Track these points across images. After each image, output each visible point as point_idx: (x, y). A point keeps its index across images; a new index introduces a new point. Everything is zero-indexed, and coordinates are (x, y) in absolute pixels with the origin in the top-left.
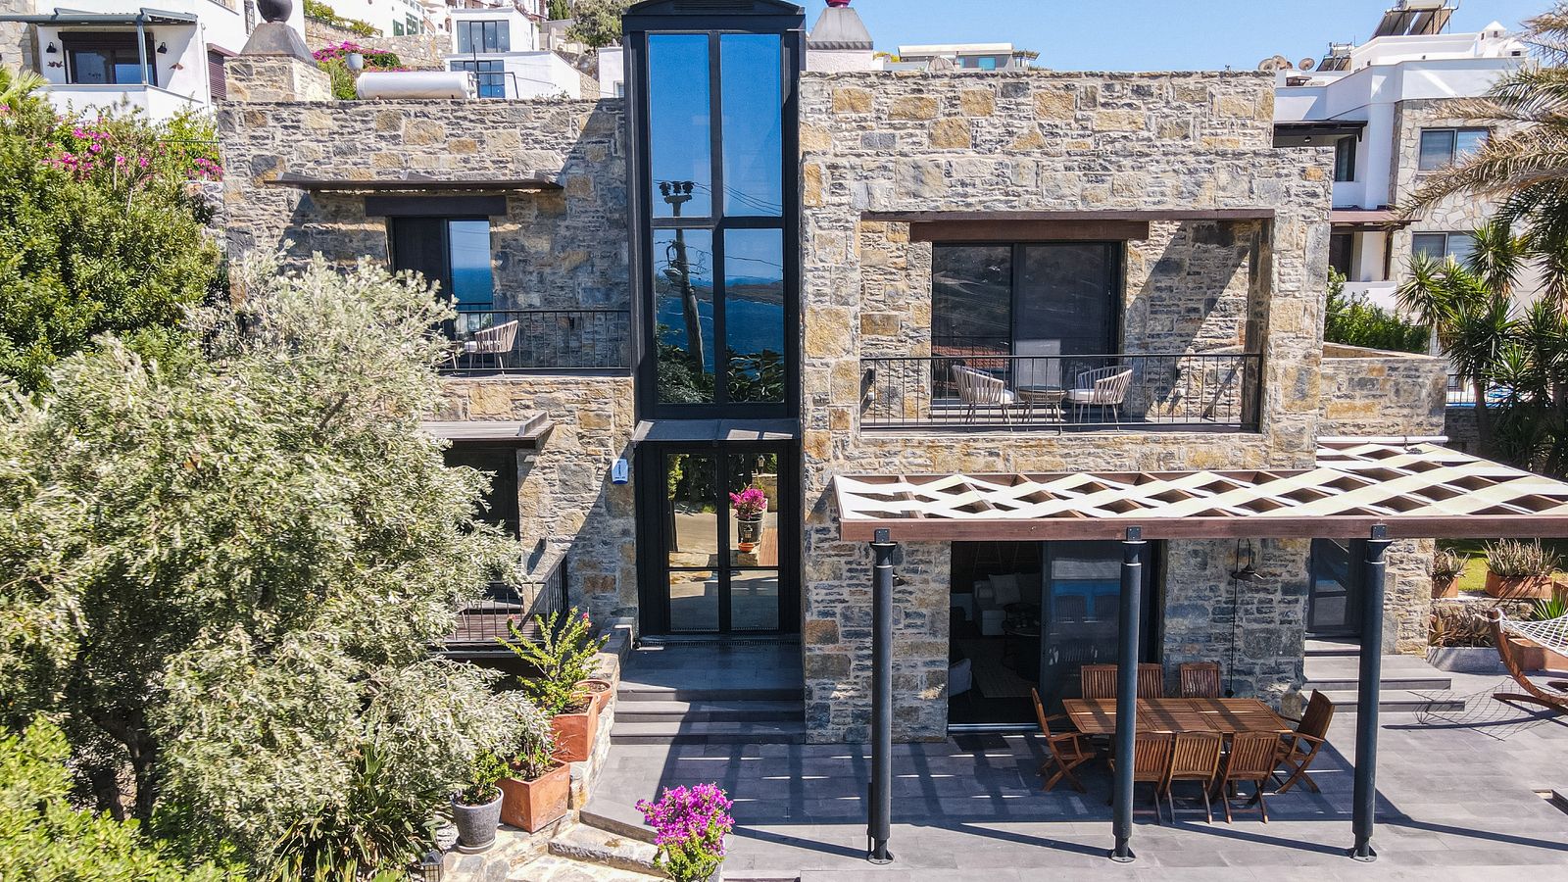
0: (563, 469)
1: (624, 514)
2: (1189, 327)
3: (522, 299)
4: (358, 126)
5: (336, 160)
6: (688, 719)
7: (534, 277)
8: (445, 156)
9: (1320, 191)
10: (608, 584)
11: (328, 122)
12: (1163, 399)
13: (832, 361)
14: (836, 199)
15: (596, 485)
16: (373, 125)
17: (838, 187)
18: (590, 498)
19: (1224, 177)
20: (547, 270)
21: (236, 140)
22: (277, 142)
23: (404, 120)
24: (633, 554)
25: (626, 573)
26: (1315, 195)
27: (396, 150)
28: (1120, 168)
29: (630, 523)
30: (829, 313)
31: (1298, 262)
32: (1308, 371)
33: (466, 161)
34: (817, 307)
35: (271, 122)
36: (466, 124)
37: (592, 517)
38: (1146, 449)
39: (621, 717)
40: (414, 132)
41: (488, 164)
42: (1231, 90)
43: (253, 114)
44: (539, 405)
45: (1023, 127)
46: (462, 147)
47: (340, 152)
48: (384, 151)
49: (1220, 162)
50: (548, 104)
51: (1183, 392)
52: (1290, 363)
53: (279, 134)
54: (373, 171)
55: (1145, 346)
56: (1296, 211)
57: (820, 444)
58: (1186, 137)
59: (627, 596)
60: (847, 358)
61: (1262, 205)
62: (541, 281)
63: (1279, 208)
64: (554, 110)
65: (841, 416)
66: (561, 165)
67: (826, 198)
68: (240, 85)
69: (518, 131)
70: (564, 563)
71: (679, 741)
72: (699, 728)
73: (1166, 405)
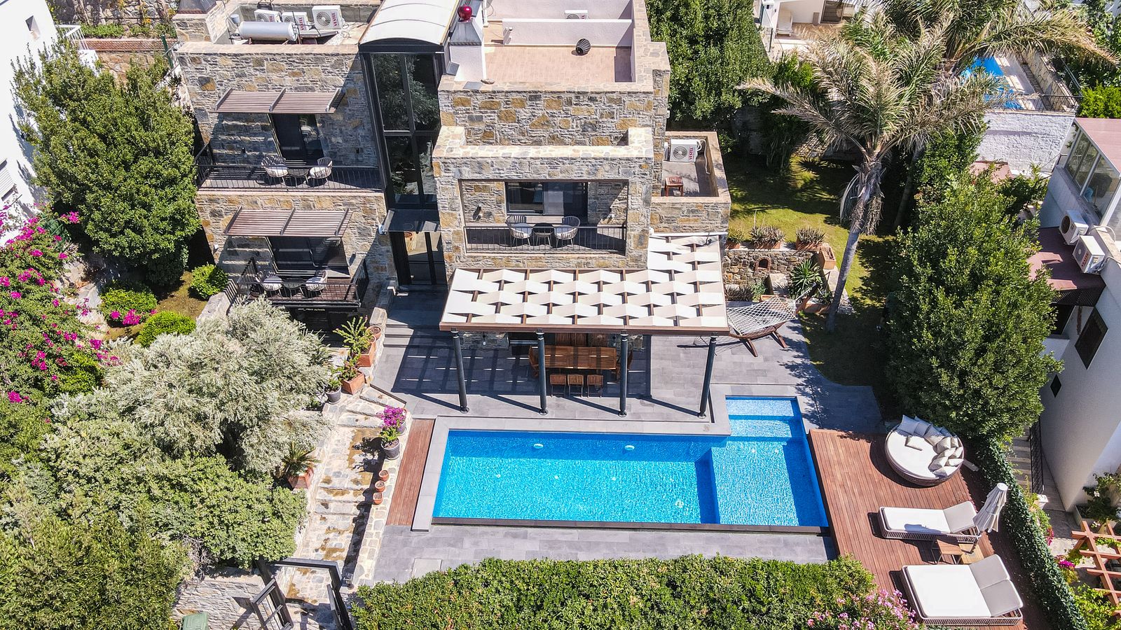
0: (359, 228)
1: (386, 245)
3: (333, 139)
4: (244, 64)
5: (237, 79)
6: (412, 338)
7: (338, 131)
8: (287, 78)
9: (648, 173)
10: (383, 269)
11: (230, 62)
13: (452, 230)
14: (447, 174)
15: (374, 234)
16: (251, 64)
17: (447, 170)
18: (372, 239)
19: (607, 168)
20: (343, 128)
21: (189, 70)
22: (208, 71)
23: (265, 62)
24: (392, 259)
25: (390, 266)
26: (646, 174)
27: (264, 75)
28: (564, 164)
29: (390, 248)
30: (448, 213)
31: (638, 198)
32: (644, 236)
33: (298, 80)
34: (444, 211)
35: (204, 62)
36: (296, 64)
37: (373, 245)
39: (387, 336)
40: (271, 67)
41: (308, 82)
42: (633, 99)
43: (194, 58)
44: (345, 205)
46: (294, 74)
47: (238, 76)
48: (259, 76)
49: (605, 162)
50: (332, 55)
51: (613, 216)
52: (636, 233)
53: (209, 68)
54: (256, 84)
55: (598, 199)
56: (637, 180)
57: (450, 257)
58: (613, 118)
59: (392, 273)
60: (459, 229)
61: (624, 178)
62: (341, 132)
63: (630, 179)
64: (335, 58)
65: (457, 248)
66: (343, 83)
67: (443, 174)
68: (183, 32)
69: (320, 67)
70: (364, 262)
71: (408, 347)
72: (417, 342)
73: (606, 220)
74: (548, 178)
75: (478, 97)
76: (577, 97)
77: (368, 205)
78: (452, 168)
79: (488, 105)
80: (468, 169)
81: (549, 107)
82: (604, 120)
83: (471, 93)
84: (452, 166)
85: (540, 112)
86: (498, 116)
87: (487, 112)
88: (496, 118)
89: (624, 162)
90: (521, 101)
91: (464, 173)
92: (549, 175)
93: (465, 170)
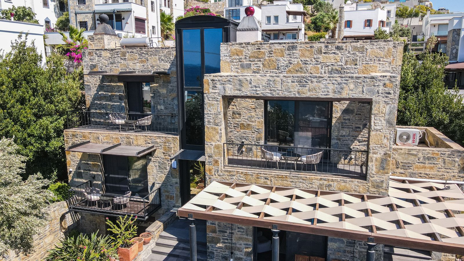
0: (159, 162)
1: (176, 178)
2: (357, 133)
3: (159, 107)
4: (116, 56)
5: (110, 65)
6: (176, 248)
7: (162, 101)
8: (138, 64)
9: (392, 92)
10: (172, 198)
11: (108, 55)
12: (345, 159)
13: (214, 144)
14: (214, 91)
15: (168, 168)
16: (119, 55)
17: (214, 87)
18: (166, 172)
19: (352, 86)
20: (166, 99)
21: (86, 60)
22: (96, 60)
23: (127, 54)
24: (179, 190)
25: (177, 196)
26: (389, 93)
27: (125, 63)
28: (312, 82)
29: (178, 180)
30: (212, 128)
31: (382, 119)
32: (386, 160)
33: (143, 66)
34: (208, 126)
35: (95, 55)
36: (144, 55)
37: (167, 177)
38: (321, 182)
39: (158, 244)
40: (130, 57)
41: (149, 67)
42: (375, 47)
43: (90, 52)
44: (152, 143)
45: (295, 61)
46: (142, 62)
47: (112, 63)
48: (122, 63)
49: (350, 80)
50: (165, 48)
51: (353, 156)
52: (378, 156)
53: (97, 58)
54: (120, 69)
55: (339, 140)
56: (381, 99)
57: (210, 170)
58: (356, 65)
59: (177, 202)
60: (219, 143)
61: (368, 97)
62: (164, 102)
63: (374, 98)
64: (167, 50)
65: (216, 162)
66: (169, 66)
67: (211, 90)
68: (92, 43)
69: (157, 57)
70: (159, 189)
71: (170, 255)
72: (178, 252)
73: (347, 161)
74: (297, 95)
75: (250, 48)
76: (326, 47)
77: (167, 144)
78: (218, 86)
79: (256, 55)
80: (230, 86)
81: (303, 55)
82: (348, 66)
83: (244, 45)
84: (218, 83)
85: (295, 60)
86: (263, 64)
87: (254, 61)
88: (261, 66)
89: (368, 80)
90: (282, 51)
91: (227, 89)
92: (298, 93)
93: (228, 86)
